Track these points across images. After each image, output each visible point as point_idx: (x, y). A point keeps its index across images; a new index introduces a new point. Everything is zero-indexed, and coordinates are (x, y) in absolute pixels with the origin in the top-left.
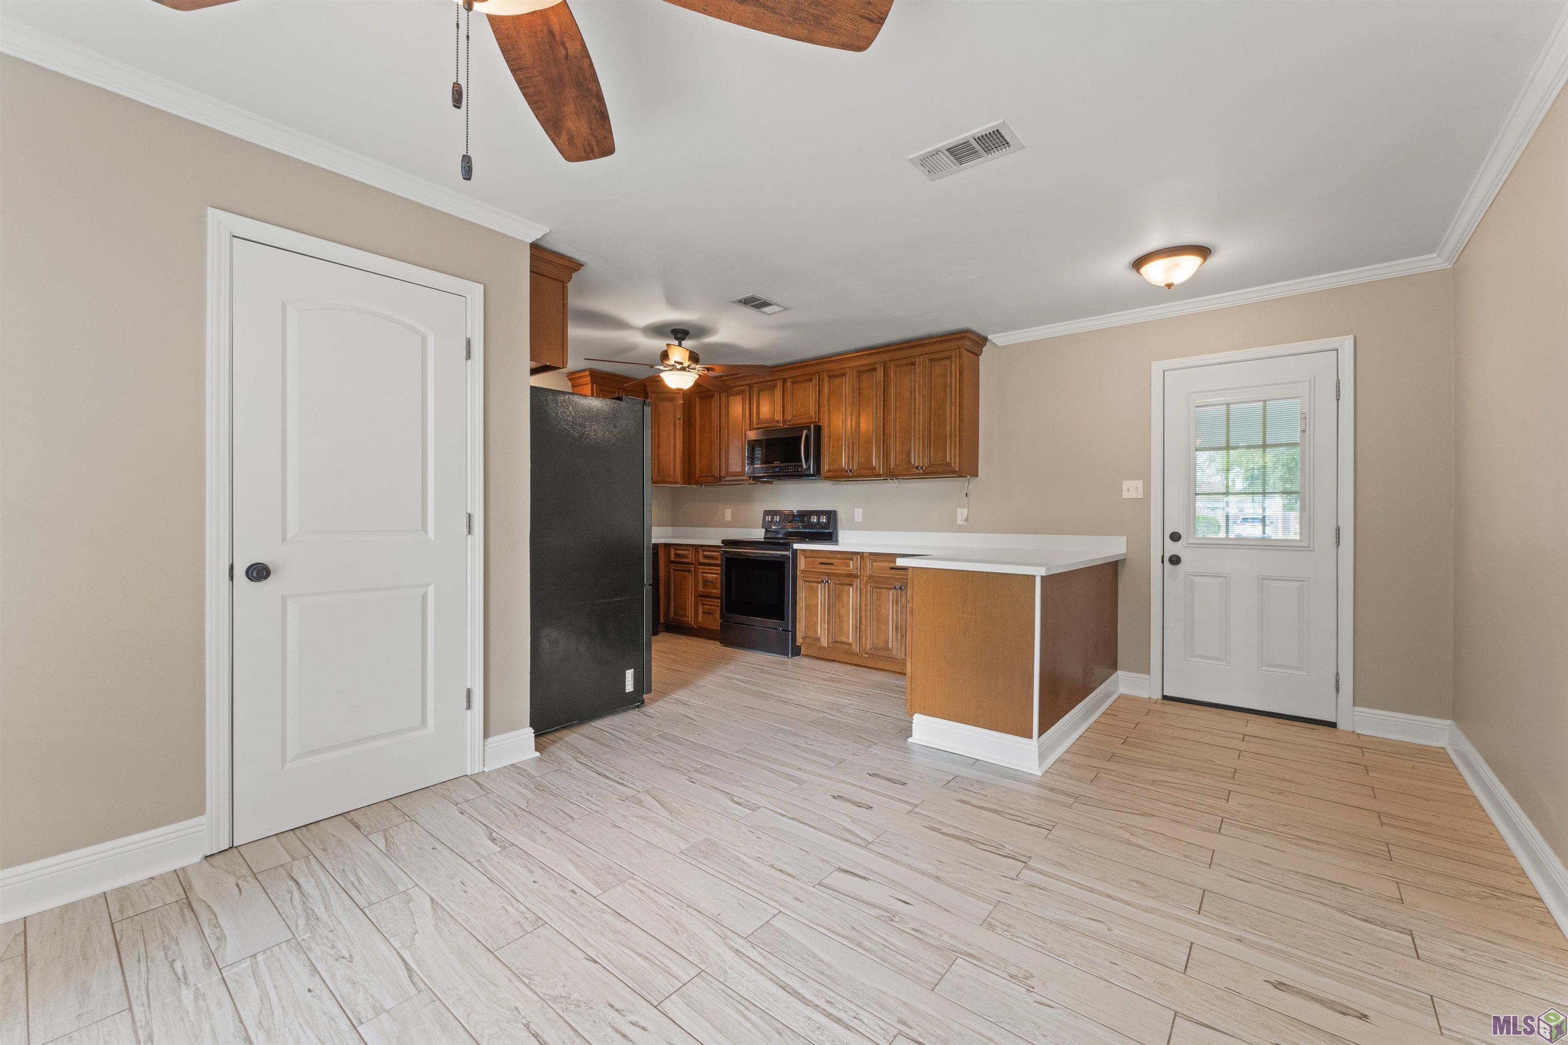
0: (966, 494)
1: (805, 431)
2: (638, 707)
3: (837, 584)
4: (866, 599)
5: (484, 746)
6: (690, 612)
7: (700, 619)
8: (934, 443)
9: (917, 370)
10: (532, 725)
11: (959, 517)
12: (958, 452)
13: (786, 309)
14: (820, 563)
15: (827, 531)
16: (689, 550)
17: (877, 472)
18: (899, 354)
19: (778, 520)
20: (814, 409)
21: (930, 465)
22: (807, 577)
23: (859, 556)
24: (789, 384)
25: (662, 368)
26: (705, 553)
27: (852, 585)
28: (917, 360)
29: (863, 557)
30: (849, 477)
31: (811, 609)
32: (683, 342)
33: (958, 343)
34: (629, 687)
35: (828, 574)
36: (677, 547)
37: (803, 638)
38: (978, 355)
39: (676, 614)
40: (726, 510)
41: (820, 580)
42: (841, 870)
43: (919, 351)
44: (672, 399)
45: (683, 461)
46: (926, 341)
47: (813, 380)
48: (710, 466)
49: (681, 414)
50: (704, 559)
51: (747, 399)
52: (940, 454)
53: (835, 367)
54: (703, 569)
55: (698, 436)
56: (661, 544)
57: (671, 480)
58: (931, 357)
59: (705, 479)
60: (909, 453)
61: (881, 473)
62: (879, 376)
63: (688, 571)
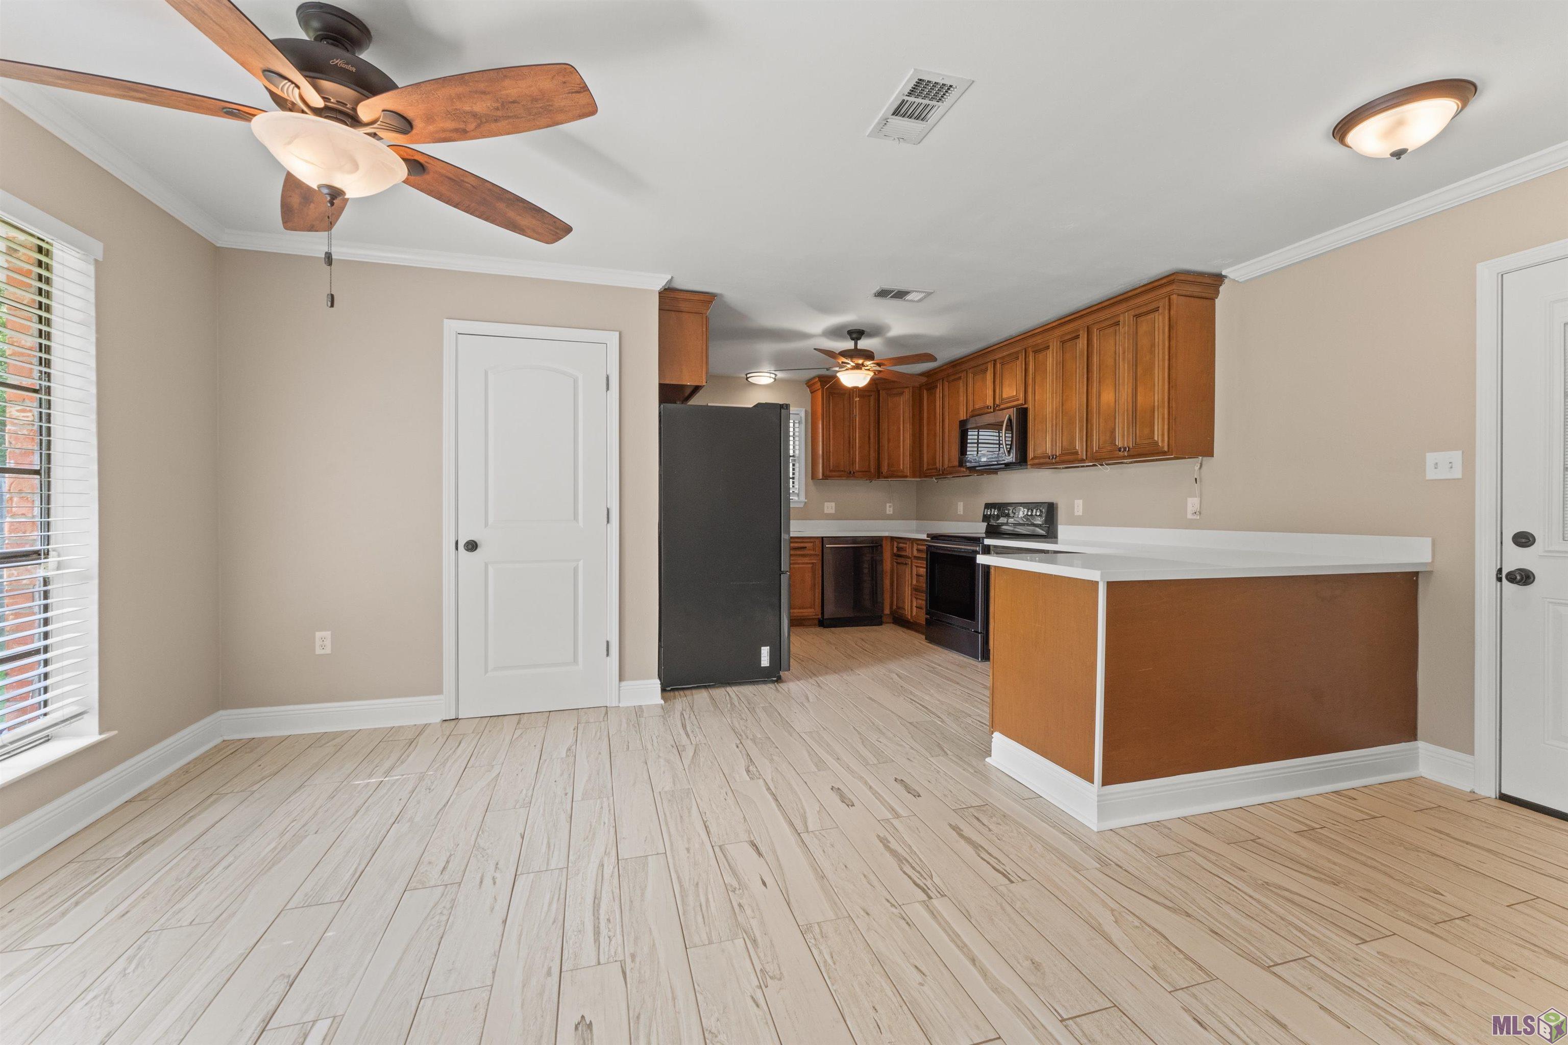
0: (1196, 480)
2: (773, 682)
5: (619, 687)
6: (907, 606)
7: (914, 613)
8: (1139, 419)
9: (1122, 330)
10: (660, 678)
11: (1190, 510)
12: (1166, 427)
13: (929, 294)
16: (906, 544)
17: (1080, 457)
18: (1102, 315)
19: (996, 513)
20: (1020, 392)
21: (1135, 445)
24: (999, 366)
25: (837, 369)
26: (919, 547)
28: (1121, 318)
30: (1053, 464)
32: (859, 341)
33: (1168, 289)
34: (765, 661)
36: (900, 541)
38: (1212, 299)
39: (898, 608)
40: (959, 504)
42: (754, 845)
43: (1123, 307)
44: (902, 393)
45: (912, 454)
46: (1130, 294)
47: (1020, 358)
48: (934, 458)
49: (911, 408)
50: (915, 553)
51: (964, 386)
52: (1146, 431)
53: (1039, 340)
54: (917, 563)
55: (925, 428)
56: (886, 537)
57: (900, 474)
58: (1137, 312)
59: (932, 473)
60: (1113, 432)
61: (1084, 458)
62: (1082, 343)
63: (906, 564)
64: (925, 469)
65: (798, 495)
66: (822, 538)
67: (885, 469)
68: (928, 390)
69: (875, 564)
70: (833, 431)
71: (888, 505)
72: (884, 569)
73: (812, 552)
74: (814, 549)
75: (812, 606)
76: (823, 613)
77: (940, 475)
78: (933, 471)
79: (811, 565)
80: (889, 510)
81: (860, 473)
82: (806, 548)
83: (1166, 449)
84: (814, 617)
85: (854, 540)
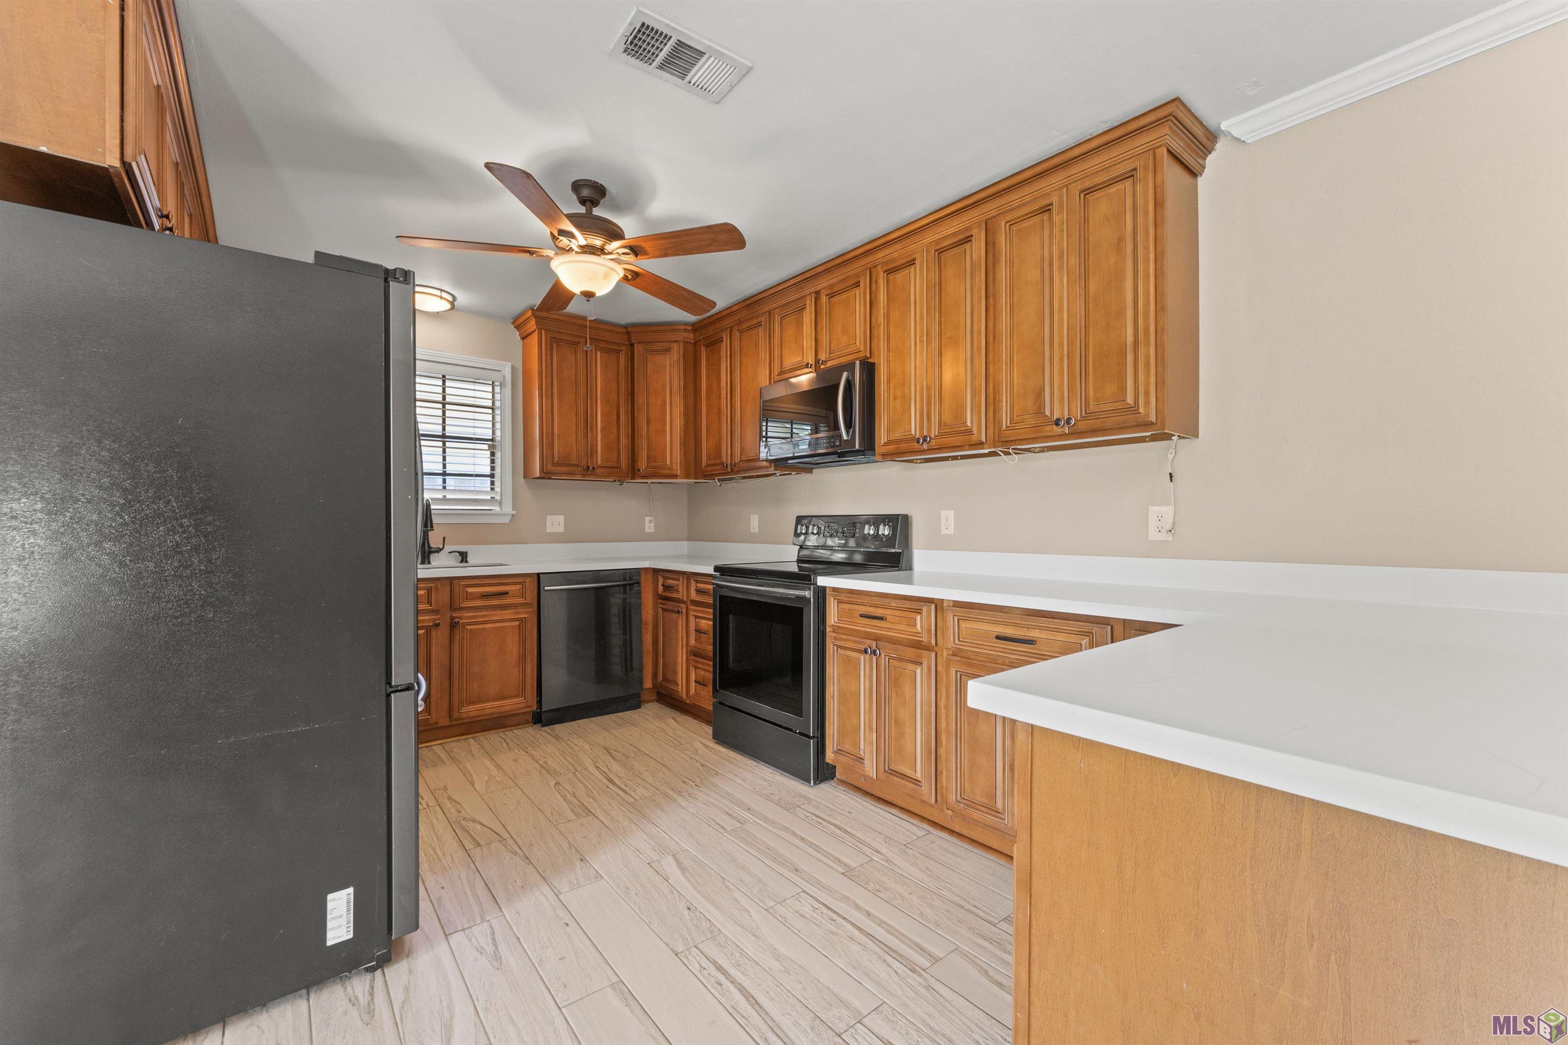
0: (1171, 476)
1: (845, 374)
2: (369, 971)
3: (893, 658)
4: (948, 696)
6: (681, 678)
7: (692, 691)
8: (1094, 367)
9: (1056, 219)
11: (1153, 523)
12: (1153, 379)
14: (862, 616)
15: (893, 551)
16: (679, 580)
17: (974, 438)
18: (1016, 198)
20: (862, 338)
21: (1088, 415)
22: (841, 639)
23: (933, 606)
24: (824, 298)
26: (700, 585)
27: (920, 664)
28: (1055, 199)
29: (942, 609)
30: (924, 451)
31: (849, 700)
33: (1152, 136)
34: (339, 929)
35: (877, 638)
36: (668, 575)
37: (834, 752)
39: (665, 679)
40: (752, 516)
41: (863, 647)
43: (1057, 179)
44: (668, 350)
45: (684, 444)
46: (1076, 152)
47: (862, 284)
48: (718, 448)
49: (682, 374)
50: (694, 595)
51: (765, 336)
52: (1111, 389)
53: (896, 253)
54: (696, 611)
55: (704, 403)
56: (646, 569)
57: (666, 472)
58: (1087, 184)
59: (716, 470)
60: (1040, 393)
61: (984, 440)
62: (978, 247)
63: (678, 612)
64: (704, 464)
65: (500, 503)
66: (538, 575)
67: (642, 464)
68: (707, 346)
69: (629, 615)
70: (560, 401)
71: (647, 519)
72: (644, 617)
73: (520, 601)
74: (523, 595)
75: (522, 692)
76: (540, 702)
77: (727, 473)
78: (718, 467)
79: (517, 623)
80: (649, 527)
81: (605, 470)
82: (507, 593)
83: (1153, 418)
84: (523, 711)
85: (596, 575)
